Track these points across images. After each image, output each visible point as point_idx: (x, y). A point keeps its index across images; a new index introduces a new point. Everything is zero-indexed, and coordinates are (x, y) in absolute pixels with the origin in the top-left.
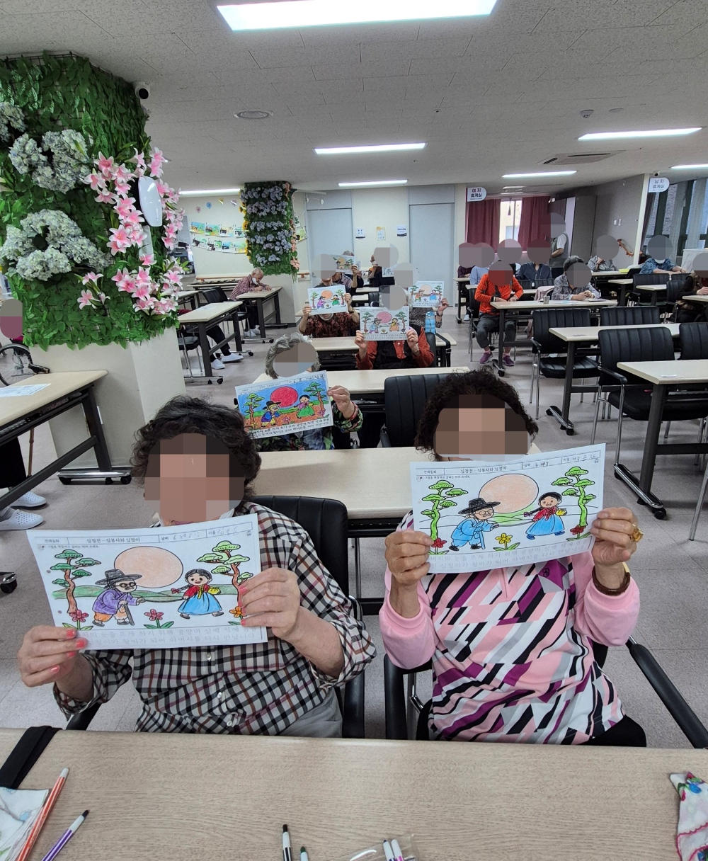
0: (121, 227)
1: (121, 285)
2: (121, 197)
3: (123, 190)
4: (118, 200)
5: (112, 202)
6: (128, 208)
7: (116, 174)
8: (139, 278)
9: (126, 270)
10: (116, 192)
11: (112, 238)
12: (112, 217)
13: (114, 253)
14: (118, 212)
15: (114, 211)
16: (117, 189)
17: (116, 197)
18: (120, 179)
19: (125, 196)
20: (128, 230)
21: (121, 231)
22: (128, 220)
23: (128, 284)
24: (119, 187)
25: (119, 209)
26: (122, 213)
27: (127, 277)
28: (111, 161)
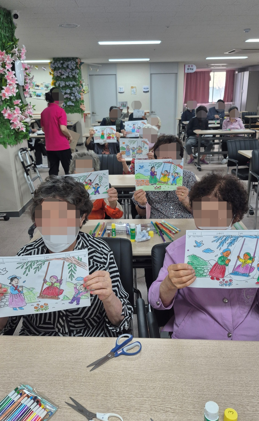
0: (8, 86)
1: (6, 115)
2: (8, 70)
3: (9, 67)
4: (7, 72)
5: (3, 73)
6: (11, 76)
7: (6, 60)
8: (15, 112)
9: (8, 107)
10: (5, 68)
11: (3, 91)
12: (3, 81)
13: (3, 99)
14: (7, 78)
15: (4, 77)
16: (6, 67)
17: (6, 71)
18: (8, 62)
19: (10, 70)
20: (11, 88)
21: (8, 88)
22: (11, 82)
23: (9, 115)
24: (7, 65)
25: (7, 77)
26: (9, 79)
27: (9, 112)
28: (4, 53)
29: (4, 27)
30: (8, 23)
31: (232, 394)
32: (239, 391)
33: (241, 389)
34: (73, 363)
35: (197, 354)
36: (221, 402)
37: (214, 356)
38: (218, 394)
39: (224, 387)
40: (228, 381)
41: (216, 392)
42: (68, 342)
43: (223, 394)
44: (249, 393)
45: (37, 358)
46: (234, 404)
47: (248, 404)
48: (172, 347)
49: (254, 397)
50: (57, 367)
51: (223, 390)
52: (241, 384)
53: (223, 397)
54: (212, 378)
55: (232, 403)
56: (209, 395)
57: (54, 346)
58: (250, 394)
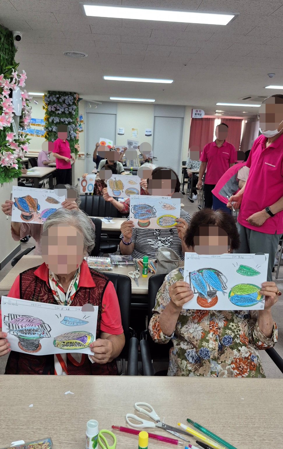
0: (3, 114)
2: (5, 97)
3: (6, 93)
6: (8, 104)
7: (4, 85)
14: (3, 106)
16: (3, 93)
17: (2, 97)
18: (6, 87)
20: (7, 117)
21: (3, 116)
22: (7, 111)
24: (5, 91)
25: (3, 104)
26: (5, 107)
28: (2, 77)
29: (4, 49)
30: (9, 45)
31: (238, 425)
32: (245, 423)
33: (246, 421)
34: (68, 400)
35: (198, 390)
36: (228, 434)
37: (215, 391)
38: (224, 426)
39: (229, 420)
40: (232, 415)
41: (222, 425)
42: (60, 380)
43: (229, 426)
44: (254, 424)
45: (27, 395)
46: (241, 435)
47: (255, 434)
48: (172, 384)
49: (260, 428)
50: (51, 404)
51: (229, 422)
52: (246, 416)
53: (229, 428)
54: (216, 412)
55: (239, 434)
56: (215, 427)
57: (44, 384)
58: (255, 426)
